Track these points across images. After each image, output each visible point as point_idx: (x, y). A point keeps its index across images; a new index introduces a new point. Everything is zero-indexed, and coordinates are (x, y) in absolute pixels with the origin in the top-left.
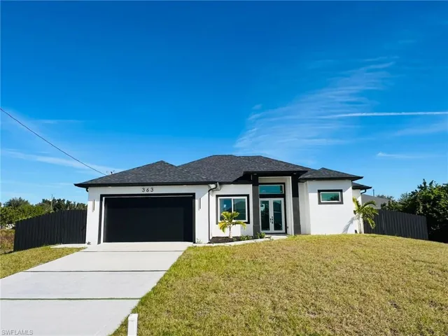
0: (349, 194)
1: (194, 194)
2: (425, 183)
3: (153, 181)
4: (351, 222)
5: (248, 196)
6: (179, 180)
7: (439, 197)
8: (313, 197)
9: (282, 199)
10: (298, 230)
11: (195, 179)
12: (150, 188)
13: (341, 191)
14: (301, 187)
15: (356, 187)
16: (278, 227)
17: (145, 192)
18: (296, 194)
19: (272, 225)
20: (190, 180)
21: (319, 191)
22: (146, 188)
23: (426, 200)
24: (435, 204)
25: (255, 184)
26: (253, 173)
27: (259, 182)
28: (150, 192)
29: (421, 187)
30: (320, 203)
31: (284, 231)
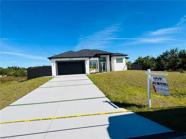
0: (124, 60)
1: (85, 60)
2: (140, 57)
3: (72, 56)
4: (125, 67)
5: (97, 61)
6: (80, 56)
7: (143, 61)
8: (115, 61)
9: (105, 62)
10: (111, 70)
11: (85, 56)
12: (71, 58)
13: (122, 59)
14: (112, 58)
15: (126, 58)
16: (104, 70)
17: (70, 60)
18: (110, 60)
19: (102, 69)
20: (83, 56)
21: (117, 59)
22: (70, 59)
23: (140, 61)
24: (142, 62)
25: (99, 57)
26: (98, 54)
27: (101, 57)
28: (71, 60)
29: (139, 58)
30: (117, 62)
31: (106, 71)
